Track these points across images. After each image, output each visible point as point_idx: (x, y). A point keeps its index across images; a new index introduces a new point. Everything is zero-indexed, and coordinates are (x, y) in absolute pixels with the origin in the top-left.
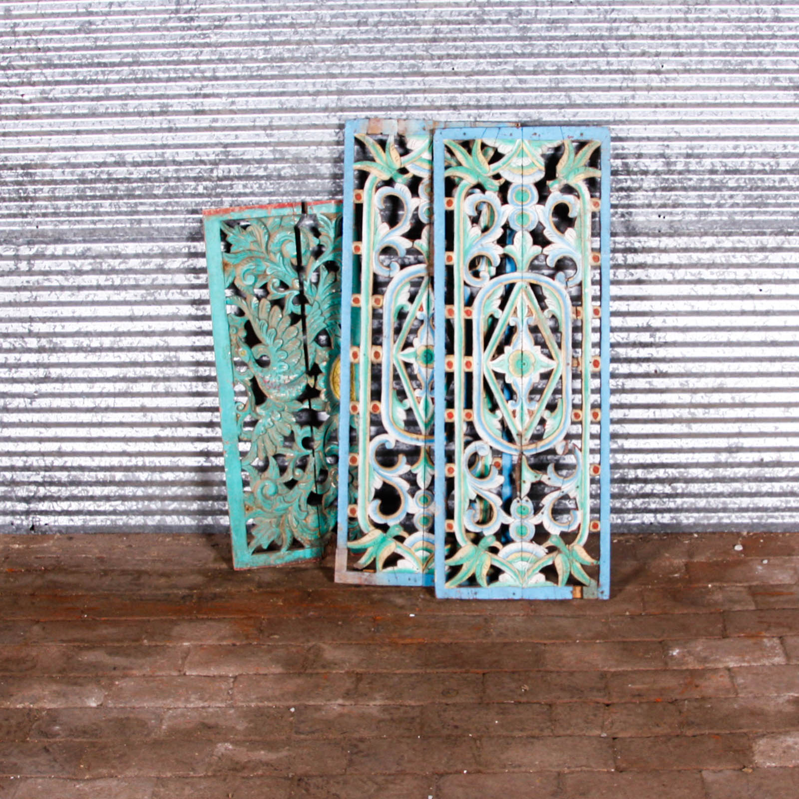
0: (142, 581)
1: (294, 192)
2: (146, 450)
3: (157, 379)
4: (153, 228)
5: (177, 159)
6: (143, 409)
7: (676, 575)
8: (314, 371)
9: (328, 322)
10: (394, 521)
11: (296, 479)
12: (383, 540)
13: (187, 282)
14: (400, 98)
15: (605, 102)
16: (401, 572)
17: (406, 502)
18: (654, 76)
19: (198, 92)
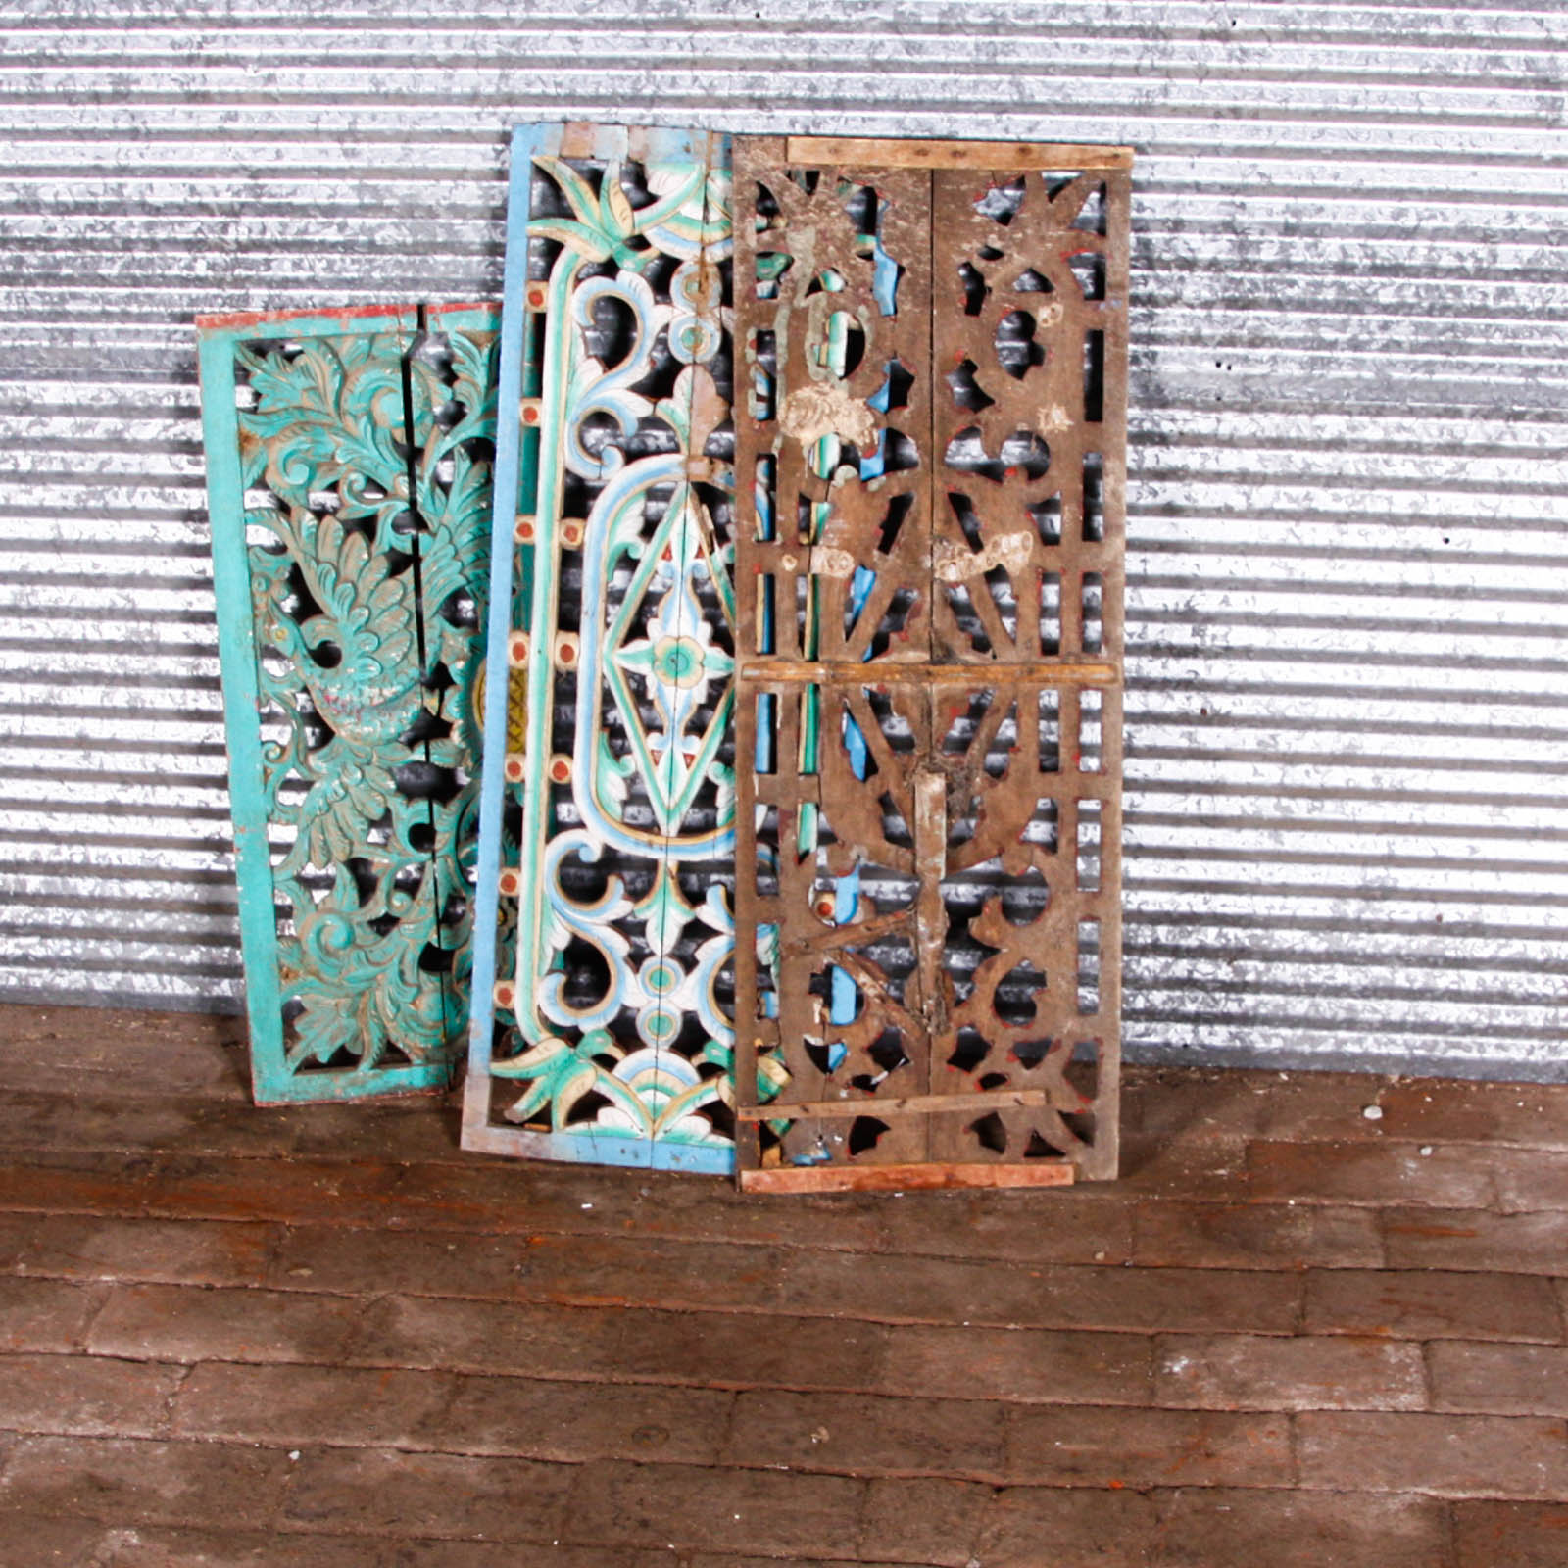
0: (54, 1120)
1: (403, 280)
2: (90, 831)
3: (112, 680)
4: (98, 350)
5: (150, 199)
6: (83, 743)
7: (1222, 1172)
8: (439, 680)
9: (469, 572)
10: (593, 1022)
11: (395, 914)
12: (569, 1063)
13: (173, 472)
14: (639, 78)
15: (1101, 100)
16: (605, 1134)
17: (622, 981)
18: (1214, 45)
19: (195, 51)
